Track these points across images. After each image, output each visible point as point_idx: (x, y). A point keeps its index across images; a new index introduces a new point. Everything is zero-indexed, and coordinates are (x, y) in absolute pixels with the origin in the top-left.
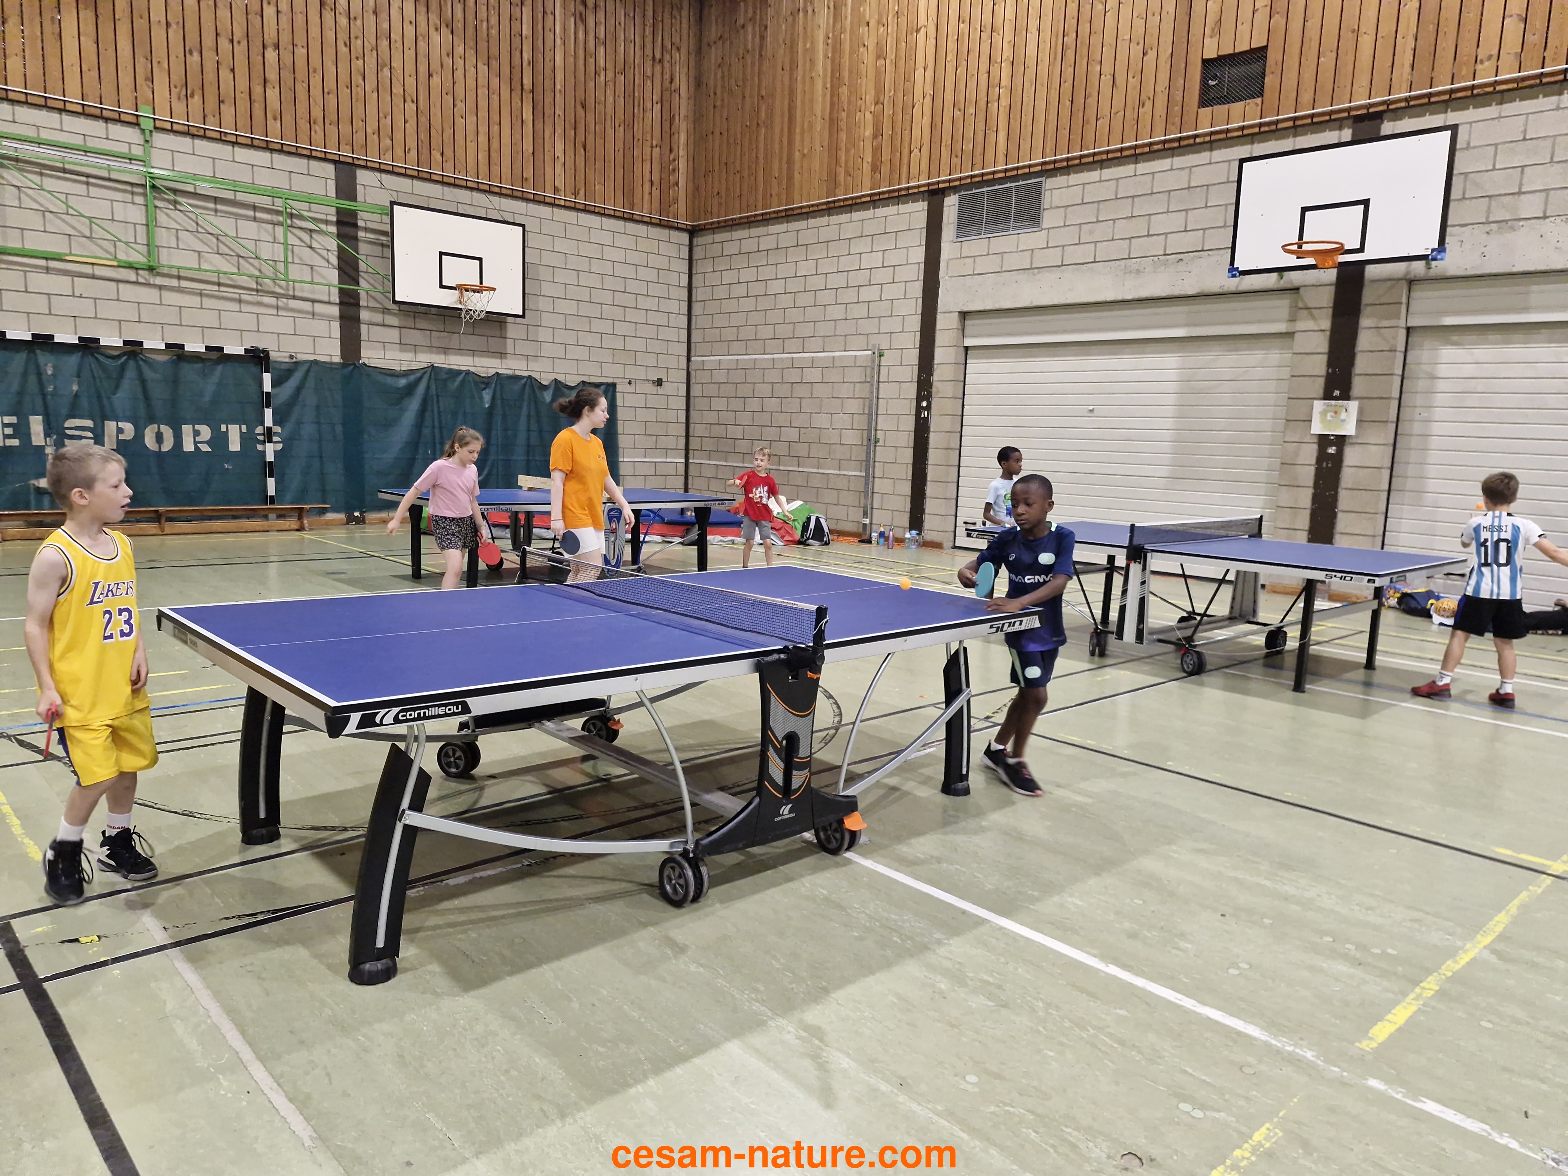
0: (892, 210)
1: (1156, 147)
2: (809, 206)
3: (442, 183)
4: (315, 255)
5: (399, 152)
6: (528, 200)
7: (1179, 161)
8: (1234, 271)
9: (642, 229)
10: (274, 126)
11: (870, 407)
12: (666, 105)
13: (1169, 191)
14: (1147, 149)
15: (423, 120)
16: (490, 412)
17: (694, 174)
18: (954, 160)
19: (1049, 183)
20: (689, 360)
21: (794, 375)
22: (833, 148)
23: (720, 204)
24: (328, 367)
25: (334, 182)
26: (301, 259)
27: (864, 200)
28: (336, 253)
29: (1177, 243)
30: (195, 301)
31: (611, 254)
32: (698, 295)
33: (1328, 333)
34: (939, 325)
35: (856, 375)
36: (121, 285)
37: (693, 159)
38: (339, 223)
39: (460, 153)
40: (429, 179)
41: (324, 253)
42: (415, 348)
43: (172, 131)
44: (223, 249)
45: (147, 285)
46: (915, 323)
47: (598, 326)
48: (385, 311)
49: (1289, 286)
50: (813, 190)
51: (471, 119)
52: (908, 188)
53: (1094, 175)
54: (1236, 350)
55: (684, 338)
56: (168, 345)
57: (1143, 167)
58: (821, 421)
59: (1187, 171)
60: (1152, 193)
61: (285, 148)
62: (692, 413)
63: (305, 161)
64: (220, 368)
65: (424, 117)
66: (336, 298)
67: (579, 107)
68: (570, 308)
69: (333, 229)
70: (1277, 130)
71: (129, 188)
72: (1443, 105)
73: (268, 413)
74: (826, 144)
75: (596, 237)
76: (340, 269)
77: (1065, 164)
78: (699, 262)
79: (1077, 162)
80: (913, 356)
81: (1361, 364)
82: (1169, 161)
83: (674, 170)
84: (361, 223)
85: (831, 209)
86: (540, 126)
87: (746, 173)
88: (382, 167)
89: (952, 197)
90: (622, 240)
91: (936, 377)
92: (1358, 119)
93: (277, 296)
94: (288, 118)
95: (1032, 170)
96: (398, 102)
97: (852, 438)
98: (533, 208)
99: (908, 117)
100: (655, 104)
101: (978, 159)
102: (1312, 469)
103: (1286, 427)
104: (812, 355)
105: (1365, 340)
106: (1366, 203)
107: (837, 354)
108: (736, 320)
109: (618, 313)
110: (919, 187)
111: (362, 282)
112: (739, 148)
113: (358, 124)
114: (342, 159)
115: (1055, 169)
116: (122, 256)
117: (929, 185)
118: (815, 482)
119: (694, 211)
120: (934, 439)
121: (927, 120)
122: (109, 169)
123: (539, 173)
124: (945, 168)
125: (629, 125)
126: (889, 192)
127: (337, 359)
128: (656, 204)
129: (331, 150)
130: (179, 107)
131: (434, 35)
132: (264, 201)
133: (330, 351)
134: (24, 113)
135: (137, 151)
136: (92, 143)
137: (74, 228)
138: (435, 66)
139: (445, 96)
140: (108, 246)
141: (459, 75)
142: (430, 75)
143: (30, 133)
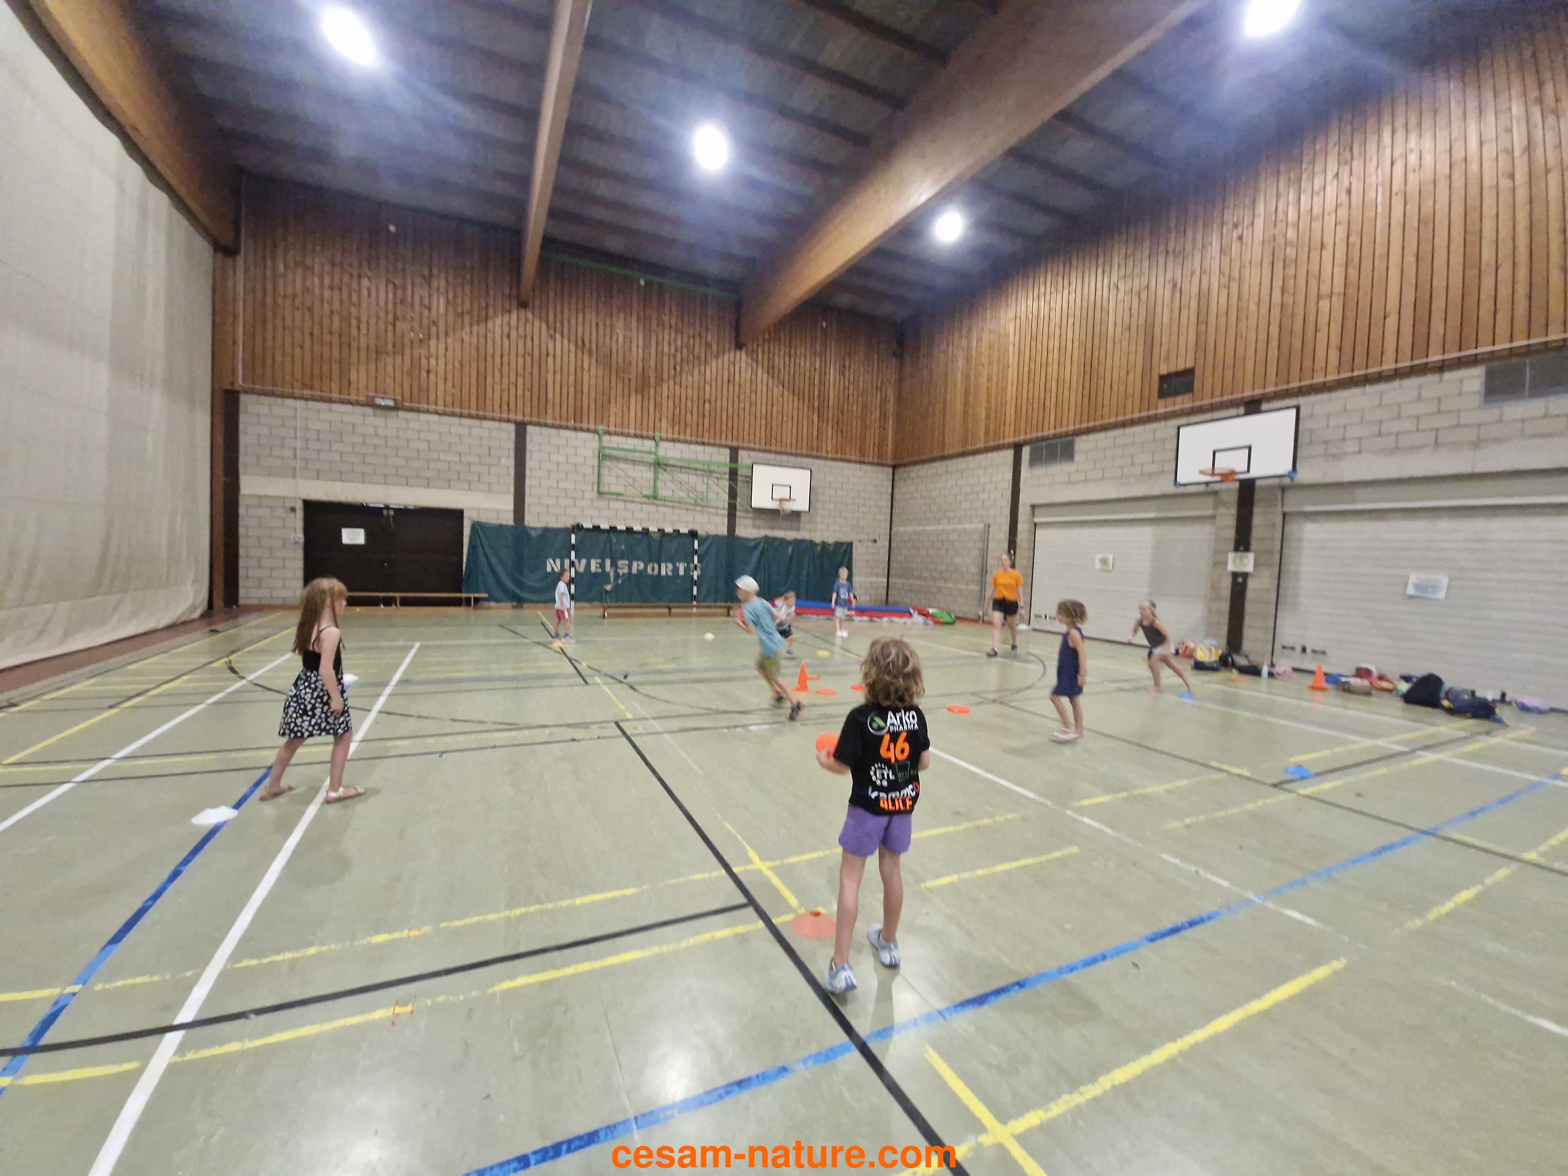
0: (995, 454)
1: (1135, 420)
2: (953, 453)
3: (776, 453)
4: (720, 488)
5: (758, 441)
6: (814, 458)
7: (1147, 427)
8: (1177, 484)
9: (869, 467)
10: (706, 434)
12: (883, 409)
14: (1130, 421)
16: (791, 557)
17: (896, 440)
18: (1027, 429)
19: (1078, 439)
20: (891, 530)
21: (944, 537)
22: (965, 425)
23: (906, 454)
24: (723, 537)
25: (729, 456)
26: (713, 490)
27: (981, 450)
28: (728, 487)
29: (1148, 469)
30: (671, 510)
31: (852, 480)
32: (896, 496)
33: (1235, 516)
34: (1020, 512)
36: (643, 505)
37: (896, 433)
38: (730, 474)
39: (784, 439)
40: (770, 451)
41: (723, 487)
42: (759, 528)
43: (666, 440)
44: (683, 488)
45: (653, 504)
46: (1007, 511)
47: (845, 514)
48: (747, 511)
49: (1212, 491)
50: (955, 446)
51: (790, 423)
52: (1003, 444)
53: (1102, 435)
54: (1185, 525)
55: (890, 519)
56: (659, 530)
57: (1128, 430)
58: (958, 560)
59: (1152, 432)
60: (1134, 444)
61: (710, 443)
62: (891, 556)
63: (718, 448)
64: (678, 539)
65: (769, 426)
66: (726, 506)
67: (840, 413)
68: (832, 506)
69: (727, 476)
70: (1201, 410)
71: (649, 465)
73: (696, 558)
74: (962, 423)
75: (846, 472)
76: (729, 494)
77: (1086, 430)
78: (897, 481)
79: (1093, 428)
80: (1006, 528)
81: (1255, 532)
82: (1142, 427)
83: (886, 438)
84: (739, 473)
85: (964, 454)
86: (821, 424)
87: (921, 438)
88: (750, 448)
89: (1026, 448)
91: (1018, 538)
92: (1247, 403)
93: (703, 507)
94: (712, 431)
95: (1069, 433)
96: (758, 419)
97: (974, 570)
98: (816, 461)
100: (877, 409)
101: (1040, 429)
102: (1229, 591)
103: (1213, 567)
104: (954, 527)
106: (1250, 447)
107: (966, 526)
108: (915, 509)
109: (855, 508)
110: (1009, 443)
111: (738, 499)
112: (918, 427)
113: (741, 430)
114: (733, 446)
115: (1081, 432)
116: (644, 493)
117: (1014, 441)
119: (895, 458)
122: (642, 457)
123: (820, 445)
124: (1023, 433)
125: (864, 420)
126: (994, 445)
127: (726, 534)
128: (876, 455)
129: (729, 443)
130: (670, 430)
131: (775, 389)
132: (700, 466)
133: (723, 530)
134: (615, 439)
135: (653, 449)
136: (637, 448)
137: (627, 482)
138: (775, 402)
139: (779, 415)
140: (639, 489)
141: (785, 404)
142: (773, 406)
143: (615, 445)
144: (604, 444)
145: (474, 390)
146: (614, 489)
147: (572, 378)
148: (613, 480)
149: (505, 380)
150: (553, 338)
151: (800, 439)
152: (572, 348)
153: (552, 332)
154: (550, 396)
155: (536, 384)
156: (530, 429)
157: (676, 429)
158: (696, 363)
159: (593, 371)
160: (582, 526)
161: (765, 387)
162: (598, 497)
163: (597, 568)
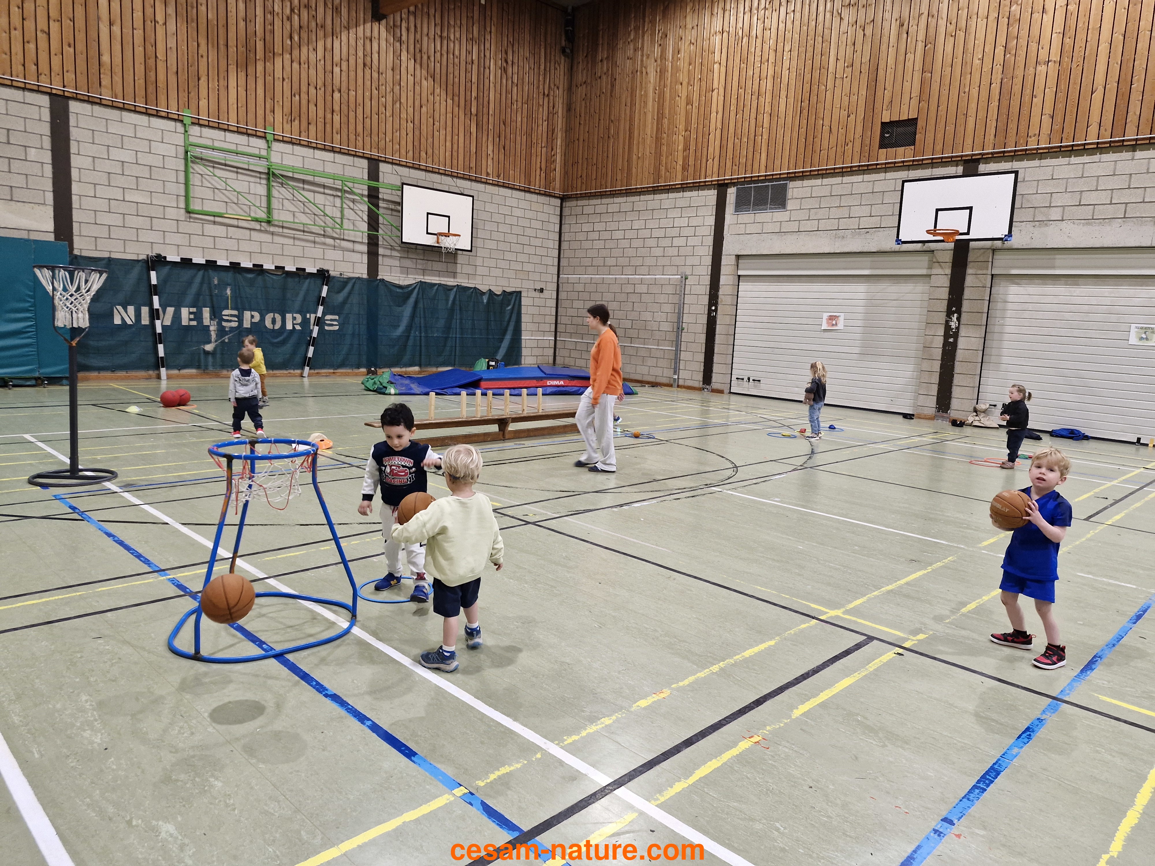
0: (694, 193)
1: (854, 169)
2: (641, 188)
3: (426, 171)
4: (356, 215)
5: (403, 152)
6: (471, 180)
7: (867, 177)
8: (898, 241)
9: (534, 197)
10: (337, 137)
11: (679, 309)
12: (551, 123)
13: (862, 194)
14: (849, 170)
15: (417, 133)
17: (565, 164)
18: (734, 167)
19: (791, 184)
20: (558, 277)
21: (629, 289)
22: (658, 154)
23: (582, 183)
24: (362, 280)
25: (367, 170)
26: (347, 216)
27: (677, 186)
28: (367, 213)
29: (865, 223)
30: (291, 241)
31: (518, 212)
32: (566, 237)
33: (950, 276)
34: (724, 262)
35: (670, 290)
36: (252, 231)
37: (565, 154)
38: (369, 196)
39: (436, 152)
40: (419, 168)
41: (360, 213)
42: (405, 270)
43: (283, 141)
44: (307, 210)
45: (266, 231)
46: (708, 260)
47: (509, 256)
48: (392, 247)
49: (929, 250)
50: (644, 179)
51: (443, 132)
52: (705, 182)
53: (819, 182)
54: (897, 283)
55: (556, 263)
56: (276, 267)
57: (846, 179)
58: (647, 316)
59: (872, 183)
60: (852, 194)
61: (342, 151)
62: (559, 309)
63: (352, 158)
64: (303, 280)
66: (366, 240)
67: (502, 123)
68: (492, 245)
69: (366, 199)
70: (922, 164)
71: (258, 175)
72: (1010, 158)
74: (653, 152)
75: (510, 202)
76: (369, 222)
77: (801, 174)
78: (567, 217)
79: (808, 174)
80: (706, 280)
81: (968, 293)
82: (861, 176)
83: (554, 161)
84: (380, 196)
85: (655, 190)
86: (480, 136)
87: (600, 166)
88: (394, 161)
89: (733, 188)
90: (523, 204)
91: (721, 292)
92: (966, 162)
93: (334, 238)
94: (344, 133)
95: (782, 176)
96: (403, 122)
97: (666, 327)
98: (476, 185)
99: (706, 140)
100: (544, 122)
101: (749, 168)
102: (940, 351)
103: (926, 327)
104: (642, 276)
105: (969, 281)
106: (970, 209)
107: (657, 277)
108: (590, 254)
109: (518, 248)
110: (712, 181)
111: (380, 230)
112: (595, 150)
113: (382, 135)
114: (372, 157)
115: (795, 177)
116: (253, 215)
117: (718, 180)
118: (642, 353)
119: (565, 187)
120: (719, 329)
121: (718, 143)
122: (248, 164)
123: (479, 164)
124: (728, 172)
125: (529, 134)
126: (693, 183)
127: (365, 276)
128: (543, 182)
129: (367, 152)
130: (287, 127)
131: (424, 83)
132: (330, 183)
133: (362, 271)
134: (208, 132)
135: (264, 153)
136: (241, 149)
137: (229, 198)
138: (424, 101)
139: (429, 119)
140: (246, 208)
141: (437, 105)
142: (421, 107)
143: (209, 143)
144: (192, 140)
146: (210, 207)
147: (139, 34)
148: (208, 194)
149: (29, 24)
151: (455, 154)
154: (106, 58)
155: (81, 37)
156: (75, 107)
157: (296, 126)
158: (320, 33)
159: (172, 27)
160: (165, 258)
161: (411, 78)
162: (186, 218)
163: (190, 320)
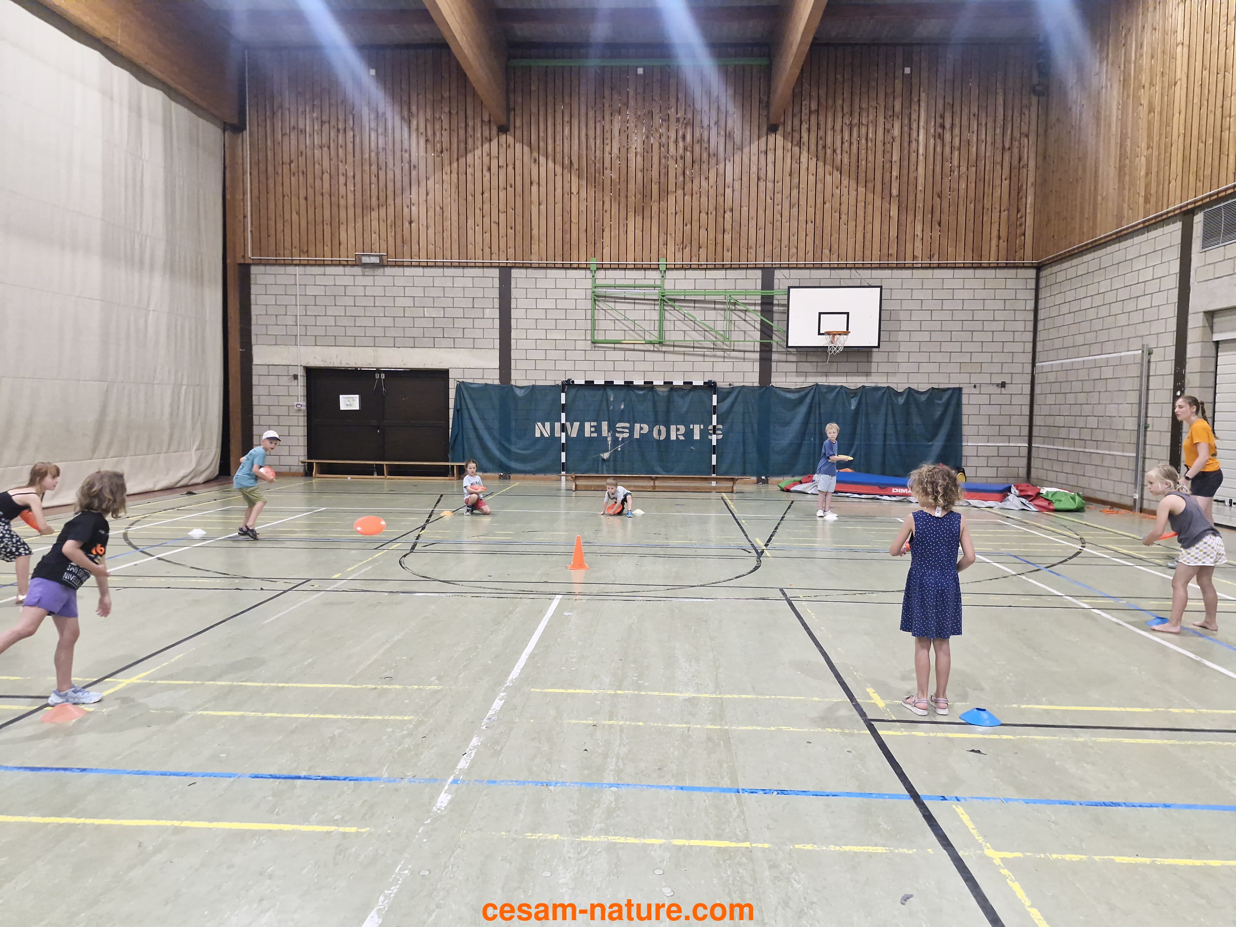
0: (1159, 232)
2: (1106, 237)
3: (831, 268)
4: (748, 325)
5: (801, 254)
9: (991, 273)
10: (728, 255)
12: (1015, 179)
15: (819, 232)
20: (1033, 365)
21: (1095, 374)
22: (1121, 189)
23: (1054, 244)
24: (752, 388)
25: (761, 280)
26: (739, 328)
27: (1139, 227)
28: (759, 322)
30: (681, 357)
31: (961, 294)
32: (1042, 314)
34: (1191, 324)
36: (646, 353)
37: (1040, 214)
38: (762, 304)
39: (843, 247)
40: (821, 267)
42: (806, 374)
43: (675, 269)
44: (697, 328)
45: (659, 351)
46: (1173, 324)
47: (946, 347)
48: (787, 352)
51: (852, 224)
52: (1168, 213)
55: (1029, 349)
56: (665, 383)
58: (1112, 410)
61: (733, 266)
62: (1036, 407)
63: (745, 271)
64: (692, 393)
66: (758, 348)
67: (935, 196)
68: (923, 337)
69: (759, 308)
71: (653, 302)
73: (714, 417)
74: (1116, 187)
75: (948, 284)
76: (762, 331)
78: (1044, 289)
80: (1171, 353)
83: (1021, 225)
84: (775, 302)
86: (903, 219)
88: (790, 266)
89: (1198, 215)
91: (1188, 369)
93: (724, 350)
94: (736, 249)
96: (802, 224)
99: (1168, 155)
100: (1004, 181)
104: (1108, 356)
107: (1123, 354)
109: (966, 336)
110: (1175, 210)
111: (774, 337)
113: (777, 243)
114: (765, 266)
116: (647, 338)
117: (1182, 207)
119: (1037, 253)
121: (1180, 153)
122: (645, 294)
123: (902, 249)
124: (1192, 191)
125: (979, 199)
126: (1155, 218)
127: (757, 384)
128: (1003, 253)
129: (760, 262)
130: (679, 255)
131: (828, 178)
132: (721, 298)
133: (753, 379)
134: (610, 273)
135: (658, 283)
136: (638, 282)
137: (627, 326)
138: (828, 196)
139: (834, 214)
140: (642, 333)
141: (844, 198)
142: (824, 203)
143: (612, 282)
144: (598, 282)
145: (455, 236)
146: (611, 336)
147: (559, 206)
148: (609, 325)
149: (487, 220)
150: (536, 161)
151: (868, 244)
152: (559, 170)
153: (535, 154)
154: (535, 232)
155: (519, 220)
156: (515, 273)
157: (687, 251)
158: (713, 161)
159: (583, 194)
160: (573, 382)
161: (812, 178)
162: (592, 347)
163: (592, 432)
